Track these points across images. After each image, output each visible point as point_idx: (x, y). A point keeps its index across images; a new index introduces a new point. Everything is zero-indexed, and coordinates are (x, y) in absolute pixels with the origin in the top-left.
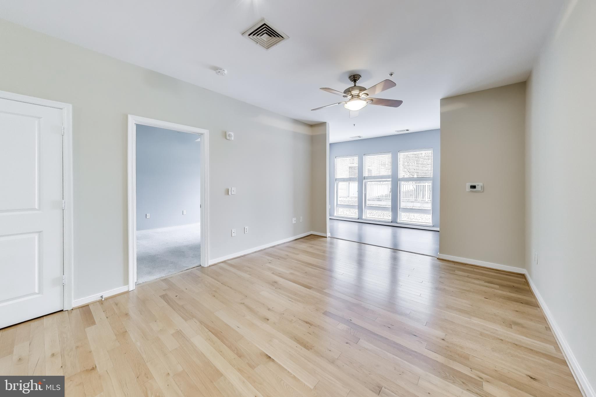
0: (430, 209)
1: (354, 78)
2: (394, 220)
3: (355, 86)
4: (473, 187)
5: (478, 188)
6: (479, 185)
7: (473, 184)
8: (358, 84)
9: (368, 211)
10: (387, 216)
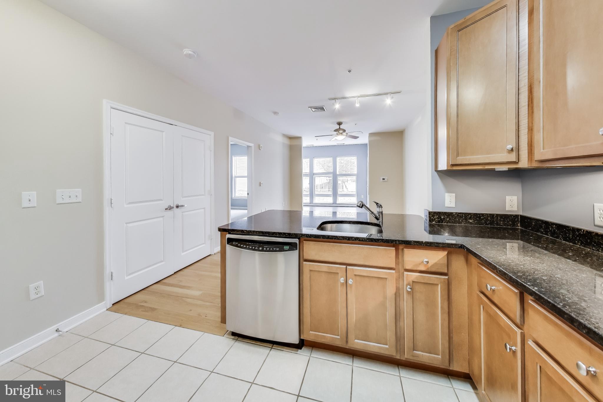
0: (355, 193)
1: (340, 124)
2: (335, 202)
3: (340, 128)
4: (384, 179)
5: (386, 180)
6: (386, 178)
7: (384, 178)
8: (342, 127)
9: (316, 198)
10: (330, 200)
